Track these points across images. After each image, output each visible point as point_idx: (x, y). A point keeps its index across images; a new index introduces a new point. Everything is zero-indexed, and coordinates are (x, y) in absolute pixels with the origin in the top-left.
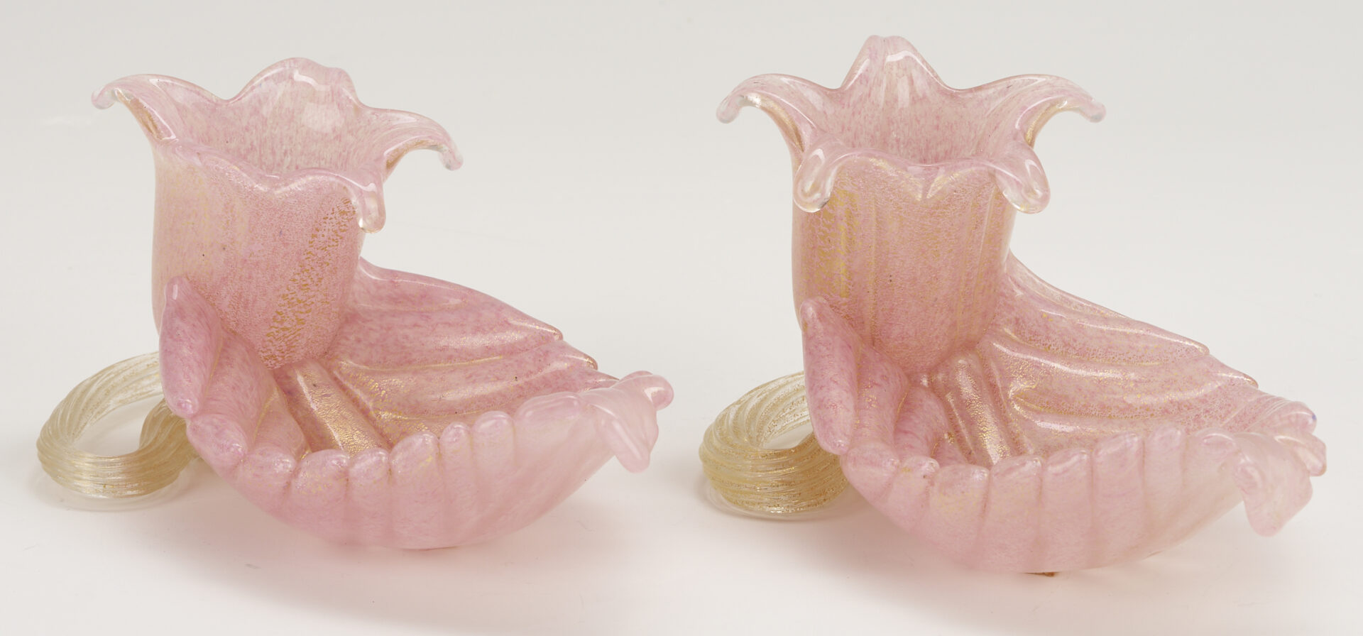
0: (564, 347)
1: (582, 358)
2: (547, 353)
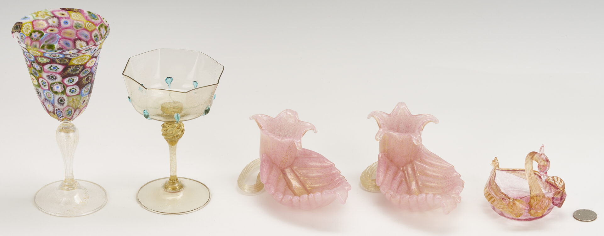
0: (335, 168)
1: (338, 171)
2: (331, 169)
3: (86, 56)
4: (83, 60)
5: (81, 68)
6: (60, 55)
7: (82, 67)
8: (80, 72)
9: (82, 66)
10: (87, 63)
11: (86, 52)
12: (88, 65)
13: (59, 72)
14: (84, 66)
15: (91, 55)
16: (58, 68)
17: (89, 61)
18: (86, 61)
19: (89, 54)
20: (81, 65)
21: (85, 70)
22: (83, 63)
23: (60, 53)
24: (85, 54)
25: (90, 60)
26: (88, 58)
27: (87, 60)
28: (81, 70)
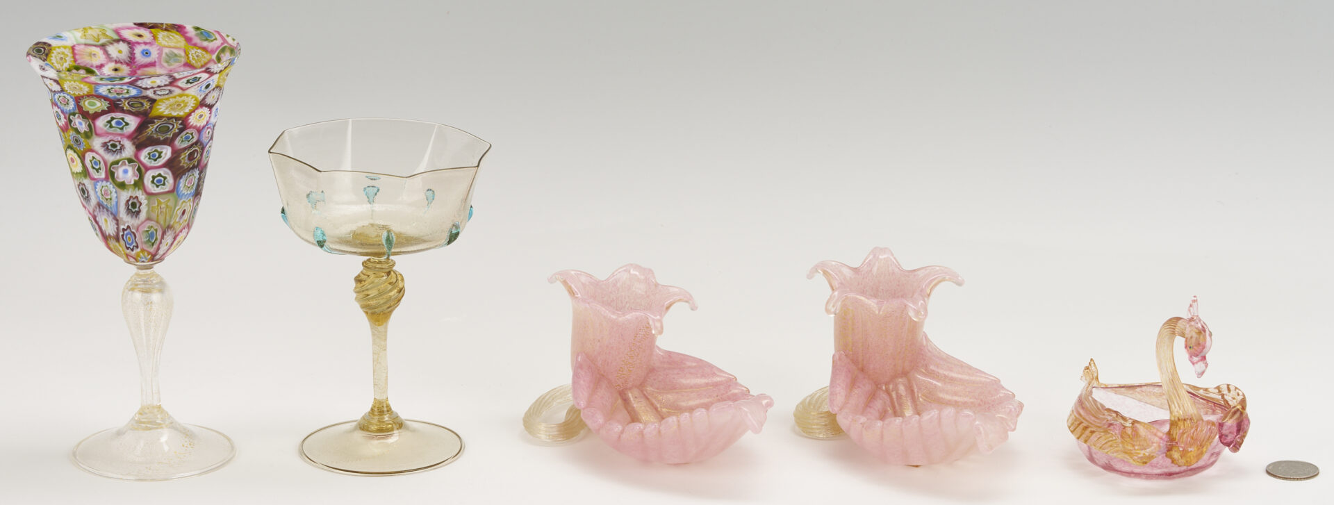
3: (187, 96)
4: (182, 105)
5: (177, 126)
6: (131, 89)
7: (180, 124)
8: (176, 136)
9: (180, 122)
10: (189, 115)
11: (189, 85)
12: (193, 120)
13: (127, 134)
14: (184, 122)
15: (200, 98)
16: (127, 124)
17: (194, 111)
18: (187, 111)
19: (195, 92)
20: (177, 119)
21: (185, 132)
22: (182, 114)
23: (132, 84)
24: (187, 92)
25: (197, 108)
26: (191, 104)
27: (190, 108)
28: (177, 131)
